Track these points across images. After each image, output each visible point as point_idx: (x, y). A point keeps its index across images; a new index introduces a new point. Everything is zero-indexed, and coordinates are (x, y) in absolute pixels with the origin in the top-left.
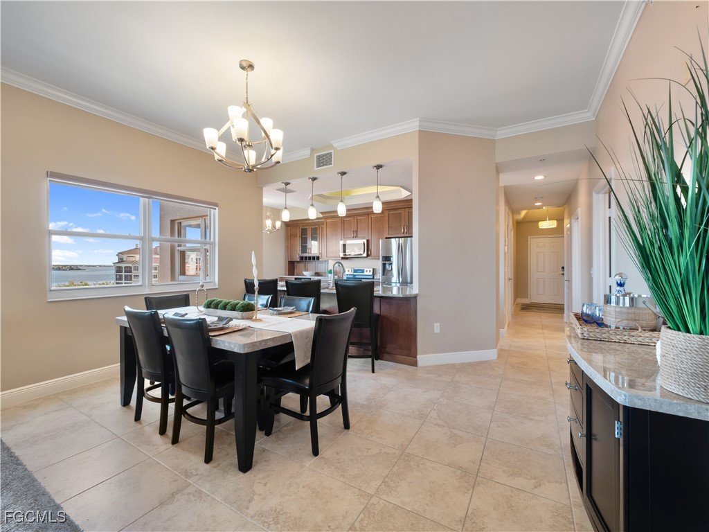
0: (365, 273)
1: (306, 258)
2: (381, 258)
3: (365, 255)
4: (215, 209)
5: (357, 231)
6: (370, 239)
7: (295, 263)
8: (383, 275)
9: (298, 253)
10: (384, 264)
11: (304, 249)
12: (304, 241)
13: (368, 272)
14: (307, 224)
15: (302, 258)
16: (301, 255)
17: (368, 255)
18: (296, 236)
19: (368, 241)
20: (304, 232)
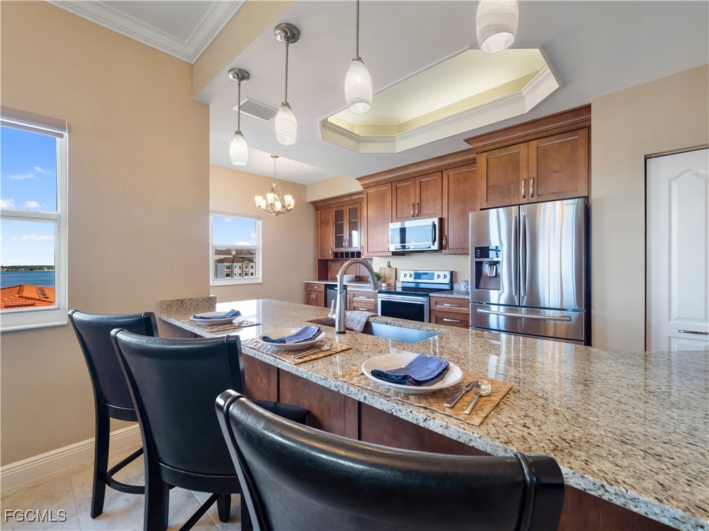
0: (436, 280)
1: (342, 254)
2: (471, 251)
3: (436, 247)
4: (61, 136)
5: (420, 205)
6: (445, 216)
7: (329, 262)
8: (477, 287)
9: (331, 248)
10: (479, 266)
11: (339, 241)
12: (339, 229)
13: (441, 279)
14: (343, 204)
15: (336, 255)
16: (335, 250)
17: (441, 247)
18: (328, 223)
19: (441, 220)
20: (339, 216)
